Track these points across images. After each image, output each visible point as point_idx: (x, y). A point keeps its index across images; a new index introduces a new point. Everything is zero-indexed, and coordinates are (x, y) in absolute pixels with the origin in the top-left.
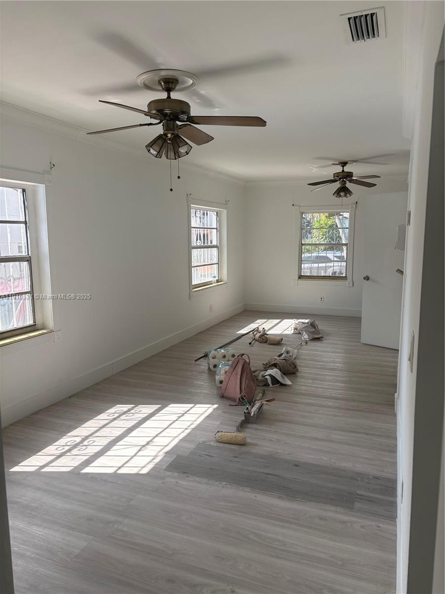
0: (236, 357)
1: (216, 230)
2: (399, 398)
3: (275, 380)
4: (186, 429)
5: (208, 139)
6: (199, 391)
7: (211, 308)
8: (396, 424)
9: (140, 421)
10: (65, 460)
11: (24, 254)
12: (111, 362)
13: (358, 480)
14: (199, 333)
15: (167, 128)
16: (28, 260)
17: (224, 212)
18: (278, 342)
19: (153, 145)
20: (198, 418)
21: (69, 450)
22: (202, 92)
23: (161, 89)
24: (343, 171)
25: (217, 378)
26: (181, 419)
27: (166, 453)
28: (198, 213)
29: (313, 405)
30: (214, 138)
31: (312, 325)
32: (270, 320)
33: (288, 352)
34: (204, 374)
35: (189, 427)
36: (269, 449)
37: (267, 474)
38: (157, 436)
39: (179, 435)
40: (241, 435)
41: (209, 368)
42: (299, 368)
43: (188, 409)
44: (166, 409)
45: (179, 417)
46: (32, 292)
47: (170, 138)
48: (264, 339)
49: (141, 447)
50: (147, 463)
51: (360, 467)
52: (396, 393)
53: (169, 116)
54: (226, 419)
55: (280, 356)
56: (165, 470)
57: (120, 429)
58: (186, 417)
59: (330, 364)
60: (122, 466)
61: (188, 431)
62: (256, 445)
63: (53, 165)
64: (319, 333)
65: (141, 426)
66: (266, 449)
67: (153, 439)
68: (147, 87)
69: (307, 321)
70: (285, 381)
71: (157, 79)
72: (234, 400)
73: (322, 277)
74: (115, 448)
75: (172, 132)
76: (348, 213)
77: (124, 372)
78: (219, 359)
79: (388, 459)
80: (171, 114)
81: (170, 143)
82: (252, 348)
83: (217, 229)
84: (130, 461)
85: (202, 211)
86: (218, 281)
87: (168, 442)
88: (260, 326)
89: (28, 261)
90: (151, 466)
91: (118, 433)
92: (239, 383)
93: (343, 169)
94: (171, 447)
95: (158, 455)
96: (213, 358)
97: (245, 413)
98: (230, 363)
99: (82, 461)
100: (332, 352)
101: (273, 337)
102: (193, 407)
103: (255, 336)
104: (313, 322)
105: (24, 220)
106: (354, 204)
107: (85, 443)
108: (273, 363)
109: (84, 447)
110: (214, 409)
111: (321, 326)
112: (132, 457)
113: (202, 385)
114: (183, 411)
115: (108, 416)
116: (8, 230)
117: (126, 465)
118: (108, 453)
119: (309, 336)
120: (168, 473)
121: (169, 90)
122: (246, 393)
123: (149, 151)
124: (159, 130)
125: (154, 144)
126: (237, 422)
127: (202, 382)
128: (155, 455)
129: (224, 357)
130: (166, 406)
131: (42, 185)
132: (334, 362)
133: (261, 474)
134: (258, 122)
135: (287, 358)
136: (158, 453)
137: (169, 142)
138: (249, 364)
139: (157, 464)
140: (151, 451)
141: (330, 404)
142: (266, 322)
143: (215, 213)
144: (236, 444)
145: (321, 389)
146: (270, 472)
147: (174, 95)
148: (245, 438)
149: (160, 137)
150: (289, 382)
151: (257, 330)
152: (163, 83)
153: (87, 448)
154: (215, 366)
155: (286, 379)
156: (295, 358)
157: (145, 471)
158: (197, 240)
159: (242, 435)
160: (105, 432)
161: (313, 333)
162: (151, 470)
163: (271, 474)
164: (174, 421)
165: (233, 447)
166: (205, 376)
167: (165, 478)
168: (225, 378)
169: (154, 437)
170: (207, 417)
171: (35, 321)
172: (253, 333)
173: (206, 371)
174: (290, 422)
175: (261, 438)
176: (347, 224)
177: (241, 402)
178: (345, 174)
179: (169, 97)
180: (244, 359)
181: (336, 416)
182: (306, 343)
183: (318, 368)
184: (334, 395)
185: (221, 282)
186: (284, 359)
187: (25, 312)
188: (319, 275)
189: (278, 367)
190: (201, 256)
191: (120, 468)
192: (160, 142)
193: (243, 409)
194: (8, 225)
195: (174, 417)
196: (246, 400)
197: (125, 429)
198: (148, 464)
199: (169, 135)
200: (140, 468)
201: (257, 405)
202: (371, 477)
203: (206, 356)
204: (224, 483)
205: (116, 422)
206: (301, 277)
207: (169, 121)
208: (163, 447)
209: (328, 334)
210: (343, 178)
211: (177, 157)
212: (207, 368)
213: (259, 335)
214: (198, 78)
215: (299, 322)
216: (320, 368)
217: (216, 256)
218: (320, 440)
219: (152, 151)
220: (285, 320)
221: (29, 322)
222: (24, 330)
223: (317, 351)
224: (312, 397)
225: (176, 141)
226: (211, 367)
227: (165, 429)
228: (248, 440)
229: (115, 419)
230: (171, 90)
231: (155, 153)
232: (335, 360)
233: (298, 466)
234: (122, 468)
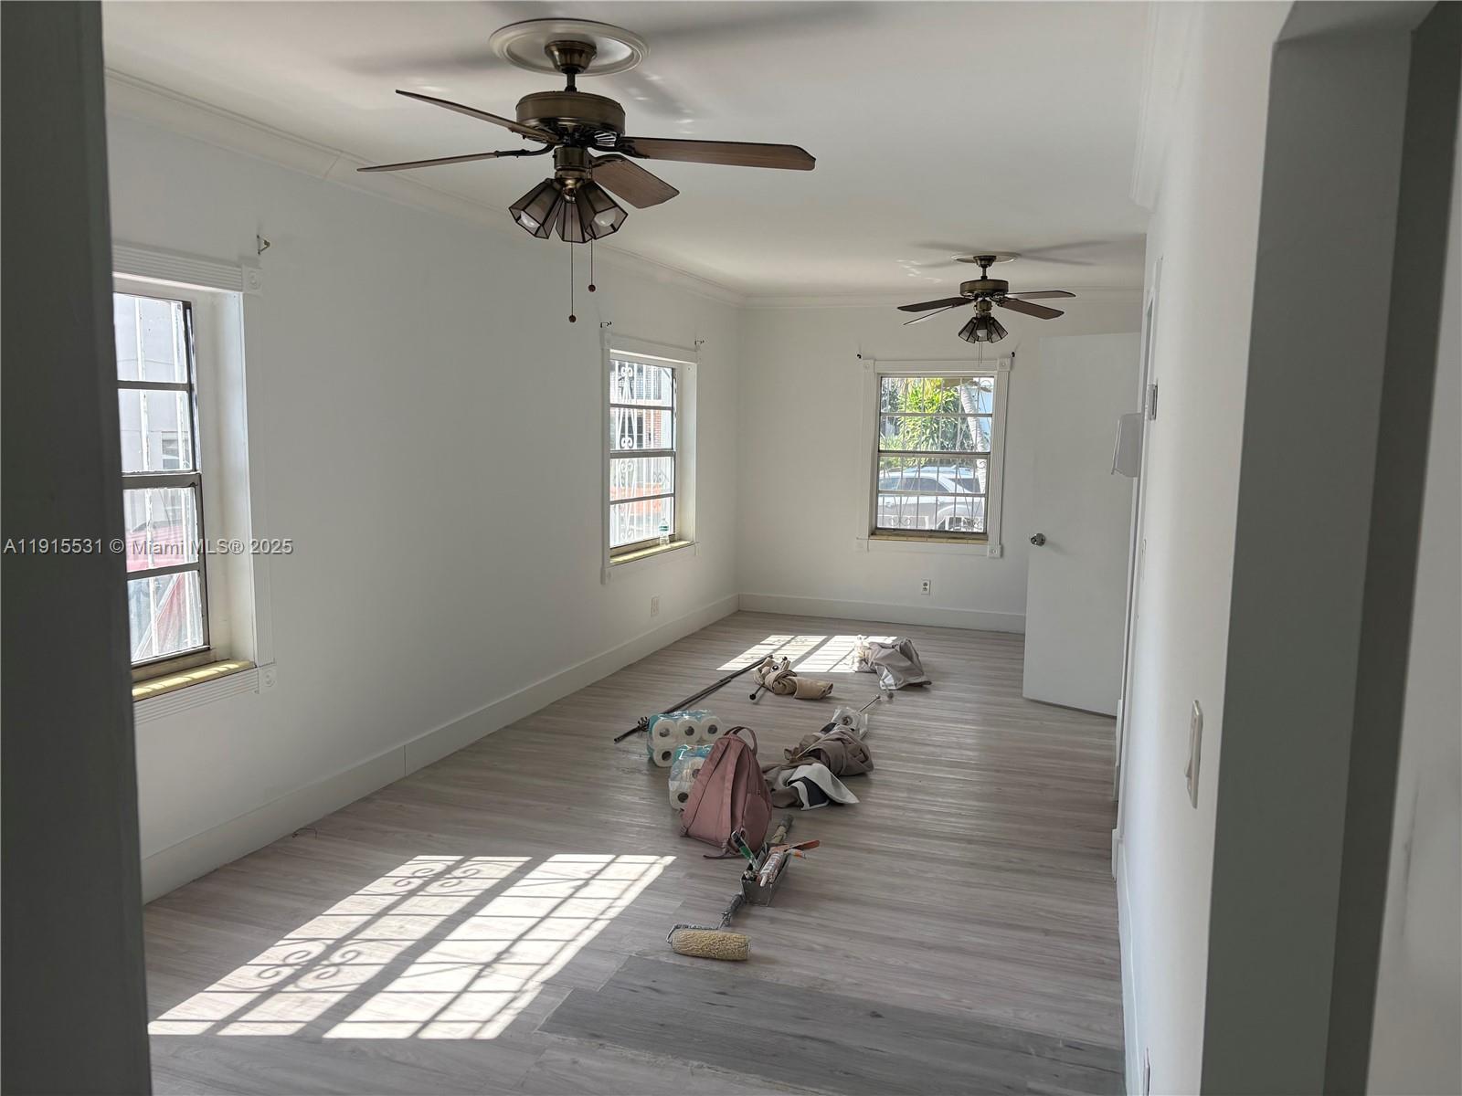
0: (720, 734)
1: (670, 412)
2: (1121, 842)
3: (816, 793)
4: (596, 919)
5: (665, 192)
6: (627, 820)
7: (655, 604)
8: (1115, 905)
9: (477, 897)
10: (281, 1005)
11: (184, 466)
12: (402, 744)
13: (1030, 1054)
14: (624, 669)
15: (564, 164)
16: (195, 483)
17: (691, 370)
18: (820, 694)
19: (528, 205)
20: (626, 890)
21: (293, 978)
22: (655, 78)
23: (552, 66)
24: (984, 277)
25: (674, 786)
26: (584, 893)
27: (545, 983)
28: (627, 369)
29: (911, 856)
30: (678, 192)
31: (905, 651)
32: (800, 638)
33: (846, 721)
34: (637, 775)
35: (602, 914)
36: (805, 972)
37: (804, 1037)
38: (520, 938)
39: (579, 934)
40: (734, 938)
41: (651, 760)
42: (874, 761)
43: (599, 867)
44: (545, 866)
45: (578, 889)
46: (201, 567)
47: (570, 189)
48: (786, 685)
49: (480, 967)
50: (498, 1009)
51: (1032, 1020)
52: (1116, 828)
53: (571, 135)
54: (697, 893)
55: (827, 729)
56: (543, 1029)
57: (427, 918)
58: (595, 888)
59: (950, 750)
60: (432, 1020)
61: (600, 926)
62: (771, 961)
63: (266, 243)
64: (921, 673)
65: (480, 913)
66: (795, 970)
67: (511, 946)
68: (517, 60)
69: (889, 640)
70: (840, 794)
71: (543, 41)
72: (715, 843)
73: (929, 534)
74: (413, 970)
75: (577, 174)
76: (992, 380)
77: (434, 769)
78: (677, 737)
79: (1100, 998)
80: (576, 129)
81: (571, 202)
82: (758, 709)
83: (672, 409)
84: (454, 1007)
85: (636, 365)
86: (672, 539)
87: (550, 956)
88: (775, 650)
89: (192, 485)
90: (506, 1019)
91: (419, 930)
92: (728, 800)
93: (984, 272)
94: (559, 969)
95: (525, 988)
96: (662, 735)
97: (744, 878)
98: (707, 748)
99: (328, 1005)
100: (956, 721)
101: (809, 681)
102: (612, 861)
103: (764, 677)
104: (906, 644)
105: (186, 381)
106: (1007, 357)
107: (336, 958)
108: (811, 748)
109: (333, 970)
110: (666, 868)
111: (926, 653)
112: (459, 995)
113: (633, 803)
114: (588, 873)
115: (395, 884)
116: (143, 404)
117: (442, 1017)
118: (397, 985)
119: (896, 678)
120: (554, 1038)
121: (571, 70)
122: (746, 827)
123: (518, 219)
124: (544, 167)
125: (531, 202)
126: (724, 900)
127: (635, 795)
128: (515, 988)
129: (690, 731)
130: (544, 859)
131: (236, 293)
132: (960, 746)
133: (790, 1039)
134: (795, 158)
135: (846, 737)
136: (525, 984)
137: (568, 198)
138: (754, 752)
139: (523, 1013)
140: (506, 978)
141: (954, 854)
142: (789, 642)
143: (669, 371)
144: (722, 960)
145: (929, 816)
146: (811, 1033)
147: (584, 84)
148: (746, 945)
149: (546, 186)
150: (850, 798)
151: (767, 662)
152: (556, 53)
153: (338, 972)
154: (666, 755)
155: (844, 789)
156: (865, 736)
157: (491, 1032)
158: (622, 436)
159: (738, 936)
160: (387, 926)
161: (907, 671)
162: (507, 1029)
163: (812, 1039)
164: (565, 900)
165: (716, 967)
166: (642, 781)
167: (545, 1049)
168: (693, 788)
169: (515, 941)
170: (648, 888)
171: (207, 641)
172: (760, 670)
173: (644, 768)
174: (855, 901)
175: (784, 942)
176: (987, 403)
177: (735, 848)
178: (990, 286)
179: (571, 87)
180: (741, 741)
181: (968, 884)
182: (891, 696)
183: (918, 761)
184: (961, 832)
185: (680, 540)
186: (838, 739)
187: (181, 616)
188: (919, 528)
189: (822, 757)
190: (630, 474)
191: (425, 1024)
192: (547, 199)
193: (738, 868)
194: (142, 392)
195: (564, 889)
196: (746, 844)
197: (438, 920)
198: (499, 1012)
199: (569, 182)
200: (480, 1025)
201: (775, 857)
202: (1061, 1045)
203: (643, 727)
204: (696, 1063)
205: (415, 900)
206: (875, 532)
207: (572, 146)
208: (537, 967)
209: (944, 675)
210: (983, 294)
211: (587, 237)
212: (645, 759)
213: (773, 675)
214: (646, 45)
215: (872, 643)
216: (923, 762)
217: (669, 476)
218: (930, 948)
219: (525, 219)
220: (838, 638)
221: (193, 641)
222: (181, 663)
223: (916, 716)
224: (909, 835)
225: (587, 197)
226: (657, 758)
227: (543, 919)
228: (754, 950)
229: (412, 893)
230: (577, 71)
231: (533, 225)
232: (962, 740)
233: (879, 1016)
234: (434, 1026)
